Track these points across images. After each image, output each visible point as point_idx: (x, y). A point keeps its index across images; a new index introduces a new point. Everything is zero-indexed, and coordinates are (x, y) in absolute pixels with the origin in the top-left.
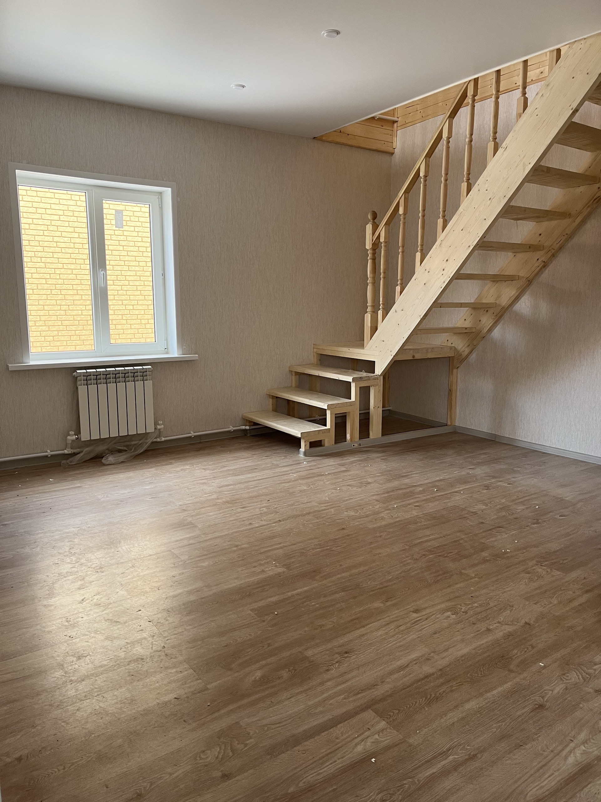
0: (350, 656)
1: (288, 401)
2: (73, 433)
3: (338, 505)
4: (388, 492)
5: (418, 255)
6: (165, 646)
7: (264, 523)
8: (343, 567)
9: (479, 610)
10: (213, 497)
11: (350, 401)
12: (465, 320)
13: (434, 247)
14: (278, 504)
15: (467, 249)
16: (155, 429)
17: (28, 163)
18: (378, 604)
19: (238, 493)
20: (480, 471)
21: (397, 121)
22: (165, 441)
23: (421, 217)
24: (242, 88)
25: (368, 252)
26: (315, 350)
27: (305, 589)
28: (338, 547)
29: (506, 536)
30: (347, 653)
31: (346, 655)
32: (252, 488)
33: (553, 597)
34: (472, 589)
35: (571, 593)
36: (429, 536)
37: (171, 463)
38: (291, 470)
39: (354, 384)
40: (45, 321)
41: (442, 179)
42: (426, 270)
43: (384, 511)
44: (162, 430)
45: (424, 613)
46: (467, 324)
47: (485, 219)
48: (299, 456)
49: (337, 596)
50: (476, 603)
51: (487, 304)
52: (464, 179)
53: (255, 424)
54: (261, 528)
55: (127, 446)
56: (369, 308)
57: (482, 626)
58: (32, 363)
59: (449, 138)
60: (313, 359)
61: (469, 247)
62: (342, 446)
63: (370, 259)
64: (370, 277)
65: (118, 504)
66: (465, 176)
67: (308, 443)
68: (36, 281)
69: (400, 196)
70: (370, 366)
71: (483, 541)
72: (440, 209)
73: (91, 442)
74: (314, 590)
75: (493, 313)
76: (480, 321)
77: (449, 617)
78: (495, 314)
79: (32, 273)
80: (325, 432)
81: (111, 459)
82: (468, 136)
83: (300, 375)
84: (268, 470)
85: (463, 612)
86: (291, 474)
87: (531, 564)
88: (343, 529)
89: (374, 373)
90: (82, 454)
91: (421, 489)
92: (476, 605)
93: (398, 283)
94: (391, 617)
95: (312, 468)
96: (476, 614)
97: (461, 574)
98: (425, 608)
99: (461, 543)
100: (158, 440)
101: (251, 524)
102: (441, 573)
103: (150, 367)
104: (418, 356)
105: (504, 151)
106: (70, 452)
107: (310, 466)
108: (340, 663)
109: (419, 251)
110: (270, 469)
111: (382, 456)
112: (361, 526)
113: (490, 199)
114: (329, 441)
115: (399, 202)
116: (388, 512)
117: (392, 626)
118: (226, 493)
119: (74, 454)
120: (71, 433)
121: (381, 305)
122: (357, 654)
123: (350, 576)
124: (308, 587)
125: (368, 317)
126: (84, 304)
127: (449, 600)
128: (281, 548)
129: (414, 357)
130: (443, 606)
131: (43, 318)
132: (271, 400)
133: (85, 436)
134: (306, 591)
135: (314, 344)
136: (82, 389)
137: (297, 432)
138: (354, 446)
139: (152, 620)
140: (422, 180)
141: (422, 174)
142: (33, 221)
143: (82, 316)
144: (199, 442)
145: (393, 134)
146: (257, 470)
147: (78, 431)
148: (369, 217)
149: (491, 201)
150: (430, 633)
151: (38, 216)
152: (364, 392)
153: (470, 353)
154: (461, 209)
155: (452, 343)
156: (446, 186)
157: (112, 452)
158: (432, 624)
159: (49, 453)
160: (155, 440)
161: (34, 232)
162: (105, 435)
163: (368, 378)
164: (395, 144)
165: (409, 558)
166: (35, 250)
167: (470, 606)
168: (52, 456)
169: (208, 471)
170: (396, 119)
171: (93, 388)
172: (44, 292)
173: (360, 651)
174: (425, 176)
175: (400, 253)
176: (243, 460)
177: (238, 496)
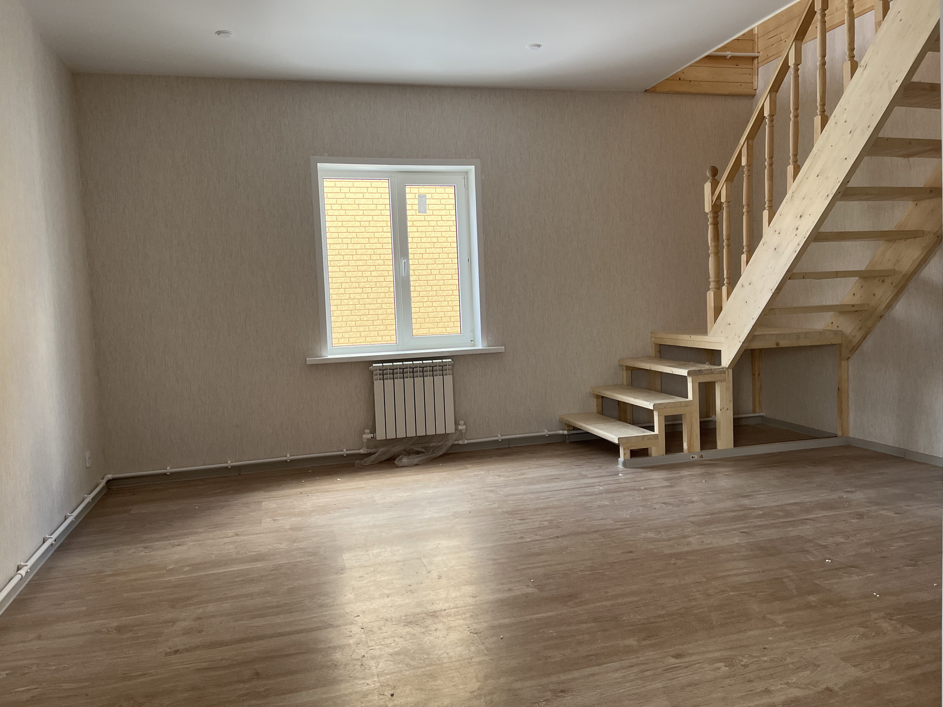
0: (565, 695)
1: (619, 403)
2: (368, 431)
3: (639, 525)
4: (712, 514)
5: (766, 214)
6: (365, 655)
7: (538, 537)
8: (608, 594)
9: (766, 665)
10: (493, 506)
11: (687, 400)
12: (854, 294)
13: (785, 201)
14: (565, 519)
15: (826, 199)
16: (456, 429)
17: (329, 155)
18: (632, 642)
19: (524, 504)
20: (859, 496)
21: (758, 57)
22: (468, 444)
23: (767, 167)
24: (537, 48)
25: (708, 216)
26: (653, 339)
27: (549, 614)
28: (614, 571)
29: (857, 578)
30: (563, 692)
31: (561, 694)
32: (543, 499)
33: (886, 660)
34: (770, 638)
35: (917, 657)
36: (742, 569)
37: (467, 468)
38: (599, 482)
39: (691, 378)
40: (382, 320)
41: (791, 116)
42: (775, 231)
43: (695, 535)
44: (463, 431)
45: (687, 660)
46: (856, 300)
47: (846, 159)
48: (618, 467)
49: (584, 626)
50: (766, 656)
51: (880, 271)
52: (818, 111)
53: (575, 428)
54: (533, 542)
55: (426, 448)
56: (711, 283)
57: (760, 686)
58: (329, 357)
59: (797, 64)
60: (652, 351)
61: (828, 196)
62: (675, 458)
63: (711, 224)
64: (711, 246)
65: (391, 507)
66: (819, 108)
67: (629, 452)
68: (375, 279)
69: (742, 144)
70: (714, 356)
71: (817, 582)
72: (789, 152)
73: (387, 442)
74: (560, 617)
75: (892, 283)
76: (874, 295)
77: (719, 668)
78: (894, 284)
79: (371, 271)
80: (651, 438)
81: (405, 460)
82: (819, 59)
83: (633, 370)
84: (571, 480)
85: (742, 665)
86: (597, 487)
87: (874, 615)
88: (631, 552)
89: (720, 364)
90: (377, 455)
91: (761, 512)
92: (765, 658)
93: (744, 251)
94: (641, 659)
95: (627, 481)
96: (759, 670)
97: (764, 618)
98: (691, 655)
99: (784, 582)
100: (461, 442)
101: (522, 537)
102: (736, 614)
103: (450, 360)
104: (784, 343)
105: (864, 70)
106: (366, 452)
107: (625, 479)
108: (549, 702)
109: (767, 208)
110: (574, 479)
111: (726, 472)
112: (655, 550)
113: (851, 132)
114: (658, 449)
115: (741, 151)
116: (699, 536)
117: (635, 669)
118: (510, 502)
119: (370, 454)
120: (366, 431)
121: (726, 280)
122: (574, 695)
123: (612, 606)
124: (555, 613)
125: (710, 295)
126: (422, 300)
127: (731, 648)
128: (544, 566)
129: (777, 344)
130: (717, 654)
131: (381, 317)
132: (595, 400)
133: (380, 435)
134: (549, 617)
135: (651, 333)
136: (378, 384)
137: (613, 436)
138: (693, 457)
139: (365, 628)
140: (767, 120)
141: (766, 114)
142: (373, 218)
143: (420, 314)
144: (507, 446)
145: (754, 73)
146: (558, 480)
147: (373, 431)
148: (708, 174)
149: (852, 135)
150: (683, 684)
151: (378, 212)
152: (706, 391)
153: (864, 339)
154: (815, 150)
155: (838, 327)
156: (796, 124)
157: (409, 453)
158: (691, 674)
159: (345, 452)
160: (456, 442)
161: (374, 229)
162: (401, 434)
163: (711, 372)
164: (755, 84)
165: (700, 592)
166: (374, 247)
167: (755, 659)
168: (348, 455)
169: (502, 479)
170: (756, 54)
171: (388, 383)
172: (383, 290)
173: (580, 692)
174: (772, 115)
175: (745, 214)
176: (549, 468)
177: (522, 507)
